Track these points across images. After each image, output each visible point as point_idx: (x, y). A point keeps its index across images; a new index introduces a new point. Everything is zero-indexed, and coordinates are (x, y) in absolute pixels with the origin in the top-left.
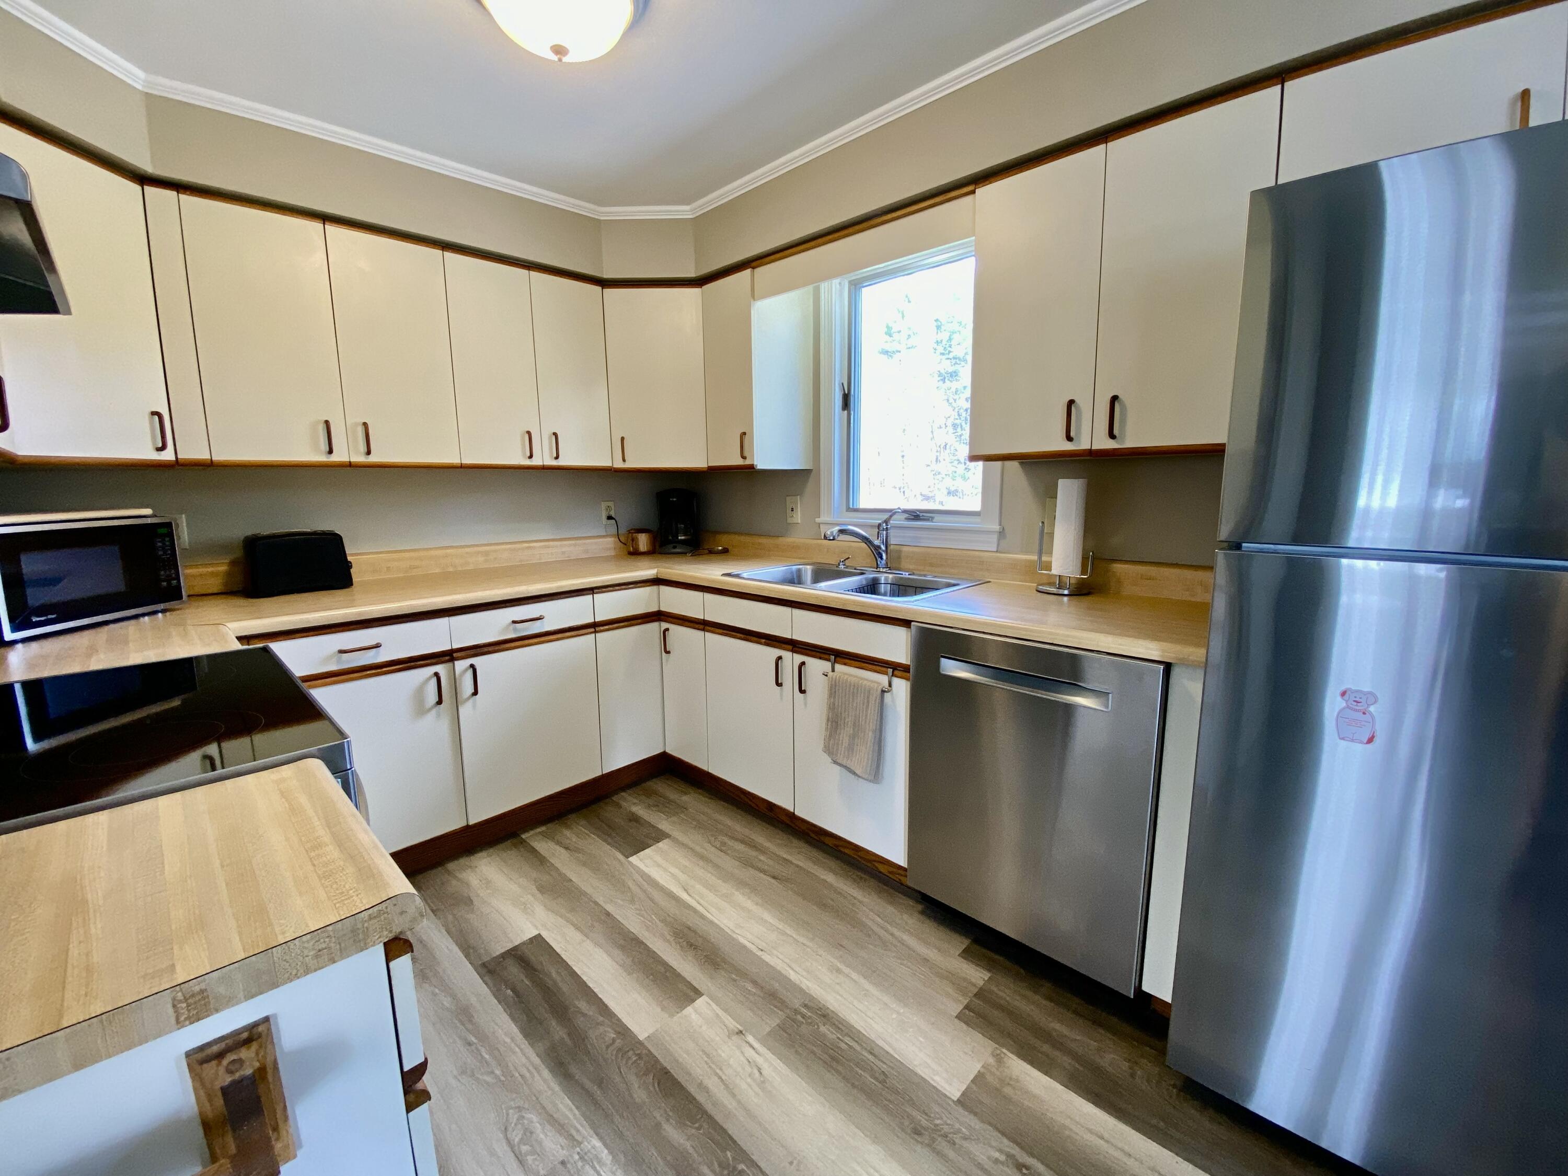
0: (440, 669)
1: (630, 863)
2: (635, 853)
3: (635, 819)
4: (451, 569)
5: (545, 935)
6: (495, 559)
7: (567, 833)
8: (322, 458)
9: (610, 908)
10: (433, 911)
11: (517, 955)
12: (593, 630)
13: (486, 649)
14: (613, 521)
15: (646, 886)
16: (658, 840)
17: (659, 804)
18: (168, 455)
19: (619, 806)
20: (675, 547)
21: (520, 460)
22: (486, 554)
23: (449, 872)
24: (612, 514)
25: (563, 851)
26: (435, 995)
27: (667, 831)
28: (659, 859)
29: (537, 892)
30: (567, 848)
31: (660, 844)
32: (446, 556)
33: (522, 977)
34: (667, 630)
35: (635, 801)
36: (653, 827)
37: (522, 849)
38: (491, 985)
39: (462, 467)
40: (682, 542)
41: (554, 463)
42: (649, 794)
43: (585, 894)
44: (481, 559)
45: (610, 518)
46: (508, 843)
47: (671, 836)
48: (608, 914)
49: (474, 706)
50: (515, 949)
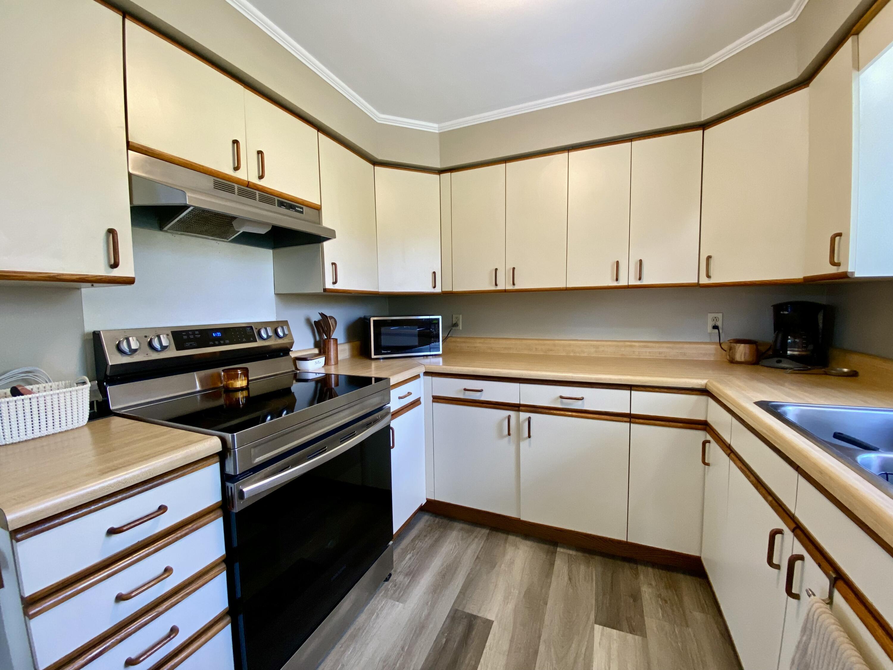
0: (512, 414)
1: (593, 629)
2: (605, 625)
3: (636, 597)
4: (572, 354)
5: (495, 624)
6: (603, 351)
7: (582, 568)
8: (493, 288)
9: (542, 648)
10: (477, 557)
11: (472, 620)
12: (628, 420)
13: (540, 410)
14: (716, 331)
15: (581, 660)
16: (632, 631)
17: (669, 602)
18: (438, 290)
19: (637, 575)
20: (779, 362)
21: (611, 283)
22: (597, 347)
23: (506, 540)
24: (719, 324)
25: (566, 578)
26: (427, 604)
27: (648, 632)
28: (615, 646)
29: (523, 593)
30: (570, 579)
31: (630, 636)
32: (570, 345)
33: (458, 639)
34: (709, 442)
35: (654, 583)
36: (642, 616)
37: (548, 557)
38: (445, 626)
39: (567, 289)
40: (792, 357)
41: (638, 283)
42: (672, 586)
43: (542, 620)
44: (593, 350)
45: (715, 327)
46: (546, 547)
47: (646, 637)
48: (536, 652)
49: (530, 443)
50: (475, 617)
